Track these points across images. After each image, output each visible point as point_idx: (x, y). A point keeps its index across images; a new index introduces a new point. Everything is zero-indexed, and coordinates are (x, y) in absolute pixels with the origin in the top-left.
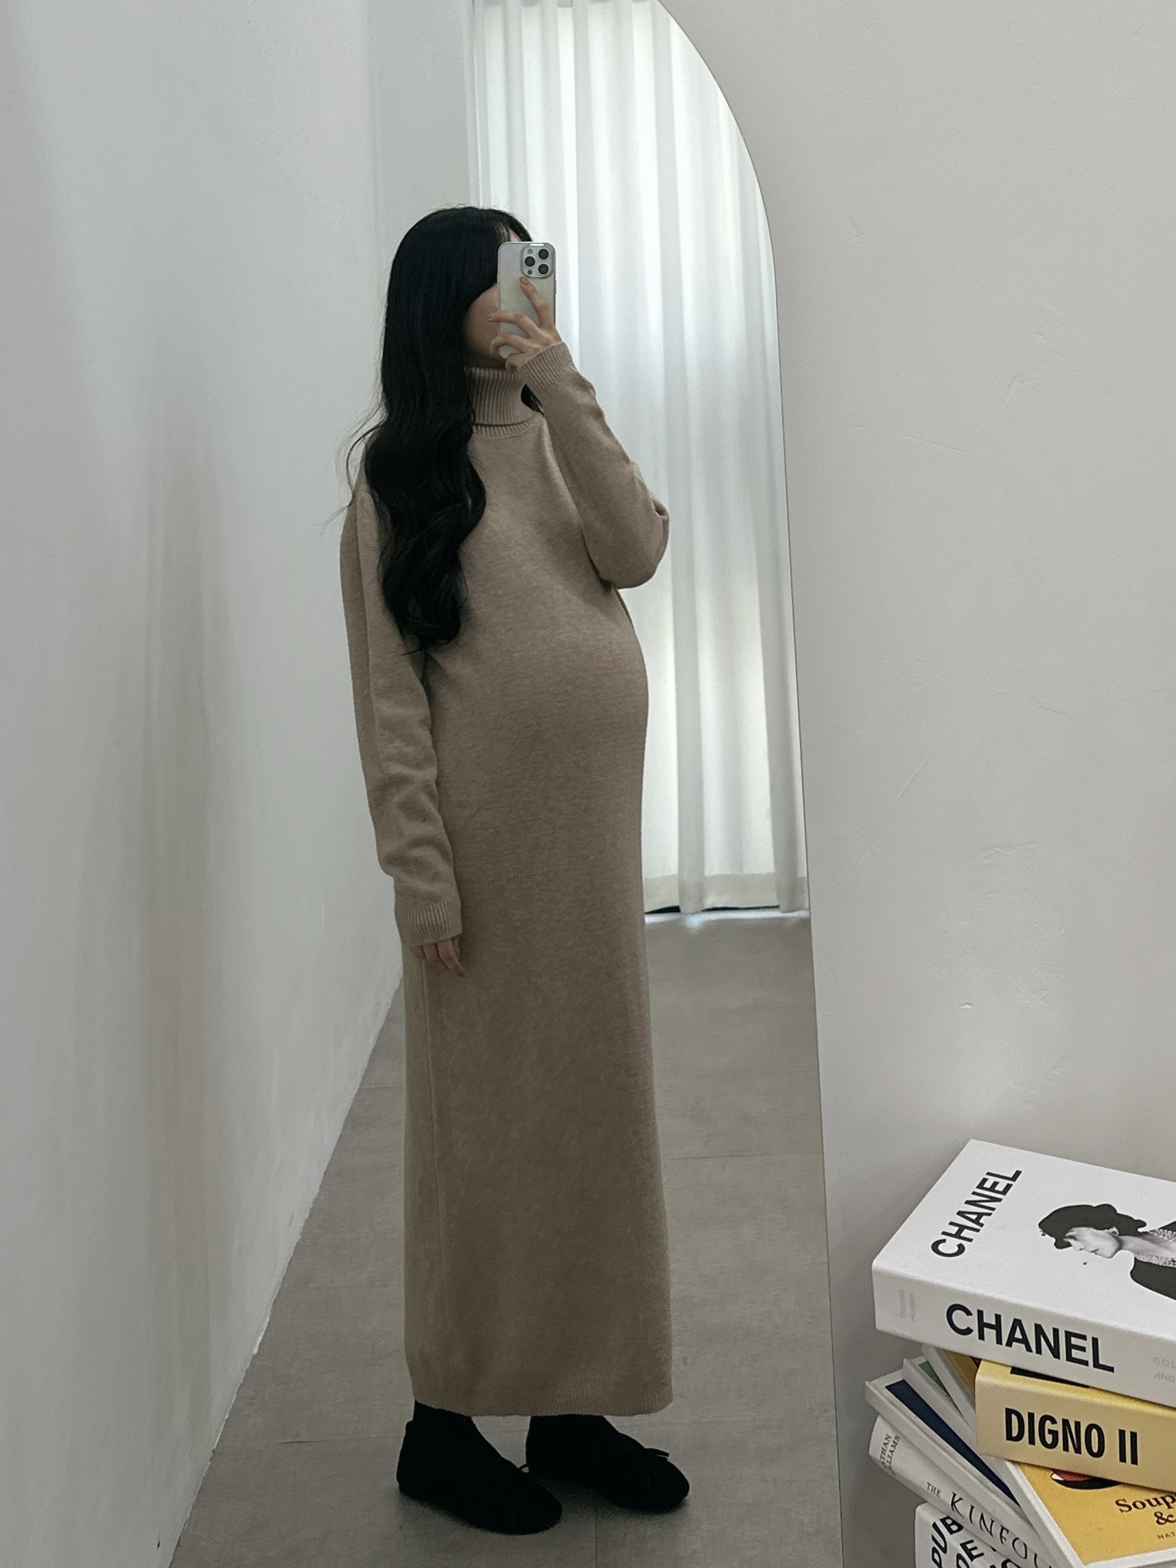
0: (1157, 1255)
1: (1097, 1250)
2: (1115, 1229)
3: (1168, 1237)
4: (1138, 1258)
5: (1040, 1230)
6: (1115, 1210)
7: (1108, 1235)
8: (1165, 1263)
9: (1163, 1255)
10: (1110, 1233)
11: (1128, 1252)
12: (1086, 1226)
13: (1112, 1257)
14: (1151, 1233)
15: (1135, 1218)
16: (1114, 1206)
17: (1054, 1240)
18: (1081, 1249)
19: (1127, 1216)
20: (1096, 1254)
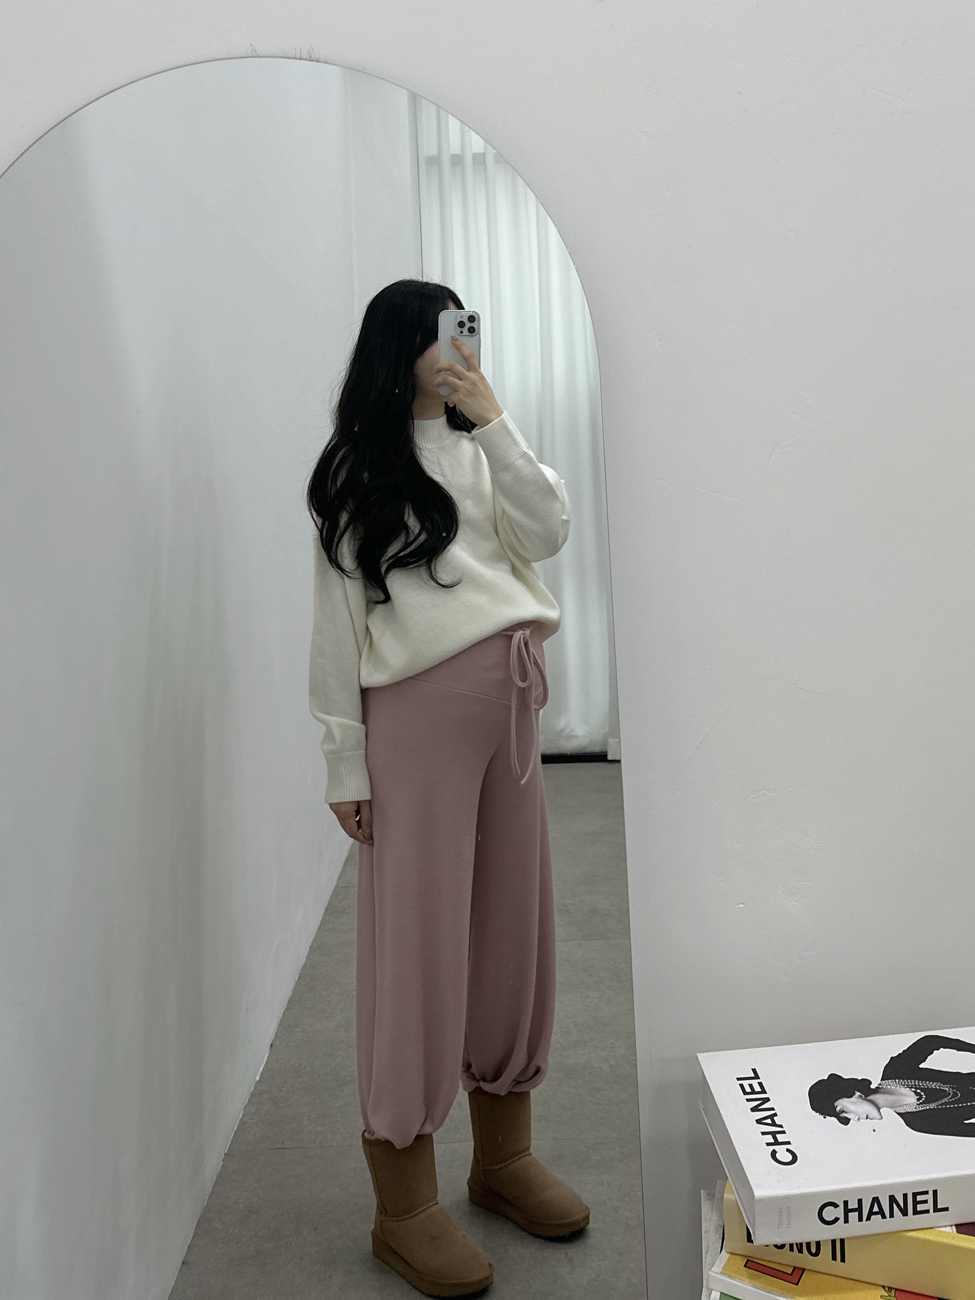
1: (867, 1116)
3: (893, 1085)
6: (841, 1077)
7: (860, 1100)
9: (908, 1103)
12: (840, 1099)
14: (880, 1086)
16: (837, 1073)
18: (858, 1120)
19: (853, 1079)
20: (871, 1119)
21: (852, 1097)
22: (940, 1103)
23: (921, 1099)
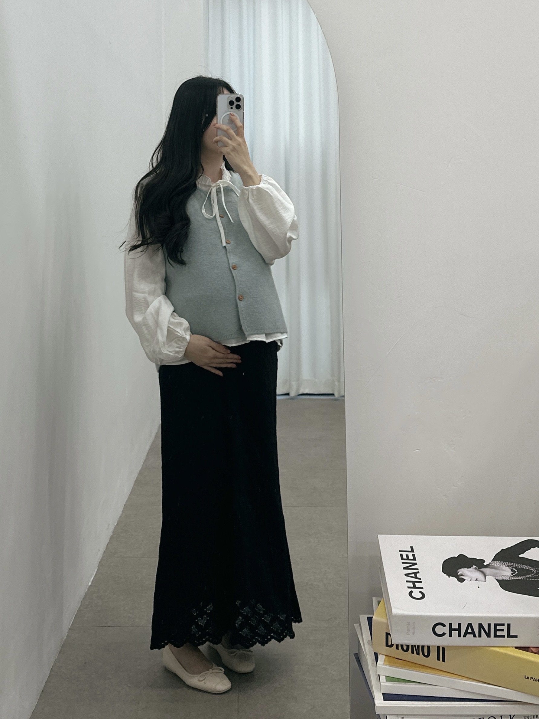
0: (503, 575)
1: (477, 579)
2: (474, 567)
3: (498, 564)
4: (496, 578)
5: (445, 575)
6: (466, 557)
7: (475, 570)
8: (509, 578)
9: (505, 575)
10: (474, 569)
11: (489, 576)
12: (462, 568)
13: (486, 581)
14: (490, 564)
15: (478, 559)
16: (464, 554)
17: (455, 579)
18: (470, 580)
19: (474, 558)
20: (478, 581)
21: (470, 568)
22: (526, 577)
23: (514, 573)
